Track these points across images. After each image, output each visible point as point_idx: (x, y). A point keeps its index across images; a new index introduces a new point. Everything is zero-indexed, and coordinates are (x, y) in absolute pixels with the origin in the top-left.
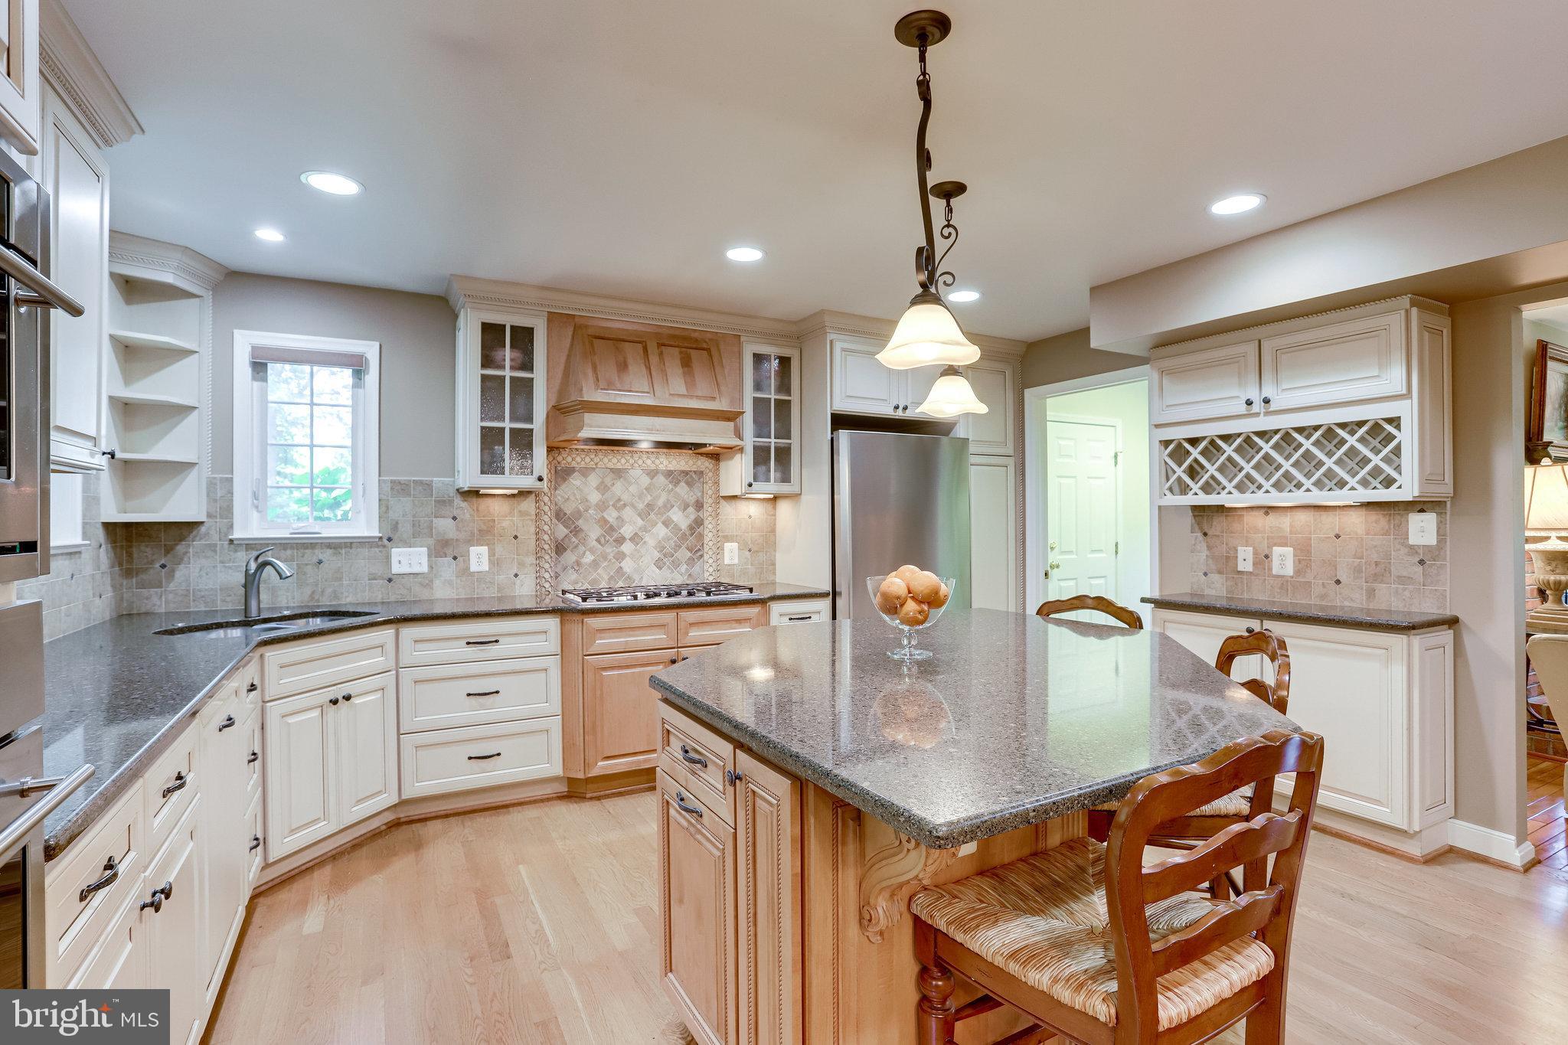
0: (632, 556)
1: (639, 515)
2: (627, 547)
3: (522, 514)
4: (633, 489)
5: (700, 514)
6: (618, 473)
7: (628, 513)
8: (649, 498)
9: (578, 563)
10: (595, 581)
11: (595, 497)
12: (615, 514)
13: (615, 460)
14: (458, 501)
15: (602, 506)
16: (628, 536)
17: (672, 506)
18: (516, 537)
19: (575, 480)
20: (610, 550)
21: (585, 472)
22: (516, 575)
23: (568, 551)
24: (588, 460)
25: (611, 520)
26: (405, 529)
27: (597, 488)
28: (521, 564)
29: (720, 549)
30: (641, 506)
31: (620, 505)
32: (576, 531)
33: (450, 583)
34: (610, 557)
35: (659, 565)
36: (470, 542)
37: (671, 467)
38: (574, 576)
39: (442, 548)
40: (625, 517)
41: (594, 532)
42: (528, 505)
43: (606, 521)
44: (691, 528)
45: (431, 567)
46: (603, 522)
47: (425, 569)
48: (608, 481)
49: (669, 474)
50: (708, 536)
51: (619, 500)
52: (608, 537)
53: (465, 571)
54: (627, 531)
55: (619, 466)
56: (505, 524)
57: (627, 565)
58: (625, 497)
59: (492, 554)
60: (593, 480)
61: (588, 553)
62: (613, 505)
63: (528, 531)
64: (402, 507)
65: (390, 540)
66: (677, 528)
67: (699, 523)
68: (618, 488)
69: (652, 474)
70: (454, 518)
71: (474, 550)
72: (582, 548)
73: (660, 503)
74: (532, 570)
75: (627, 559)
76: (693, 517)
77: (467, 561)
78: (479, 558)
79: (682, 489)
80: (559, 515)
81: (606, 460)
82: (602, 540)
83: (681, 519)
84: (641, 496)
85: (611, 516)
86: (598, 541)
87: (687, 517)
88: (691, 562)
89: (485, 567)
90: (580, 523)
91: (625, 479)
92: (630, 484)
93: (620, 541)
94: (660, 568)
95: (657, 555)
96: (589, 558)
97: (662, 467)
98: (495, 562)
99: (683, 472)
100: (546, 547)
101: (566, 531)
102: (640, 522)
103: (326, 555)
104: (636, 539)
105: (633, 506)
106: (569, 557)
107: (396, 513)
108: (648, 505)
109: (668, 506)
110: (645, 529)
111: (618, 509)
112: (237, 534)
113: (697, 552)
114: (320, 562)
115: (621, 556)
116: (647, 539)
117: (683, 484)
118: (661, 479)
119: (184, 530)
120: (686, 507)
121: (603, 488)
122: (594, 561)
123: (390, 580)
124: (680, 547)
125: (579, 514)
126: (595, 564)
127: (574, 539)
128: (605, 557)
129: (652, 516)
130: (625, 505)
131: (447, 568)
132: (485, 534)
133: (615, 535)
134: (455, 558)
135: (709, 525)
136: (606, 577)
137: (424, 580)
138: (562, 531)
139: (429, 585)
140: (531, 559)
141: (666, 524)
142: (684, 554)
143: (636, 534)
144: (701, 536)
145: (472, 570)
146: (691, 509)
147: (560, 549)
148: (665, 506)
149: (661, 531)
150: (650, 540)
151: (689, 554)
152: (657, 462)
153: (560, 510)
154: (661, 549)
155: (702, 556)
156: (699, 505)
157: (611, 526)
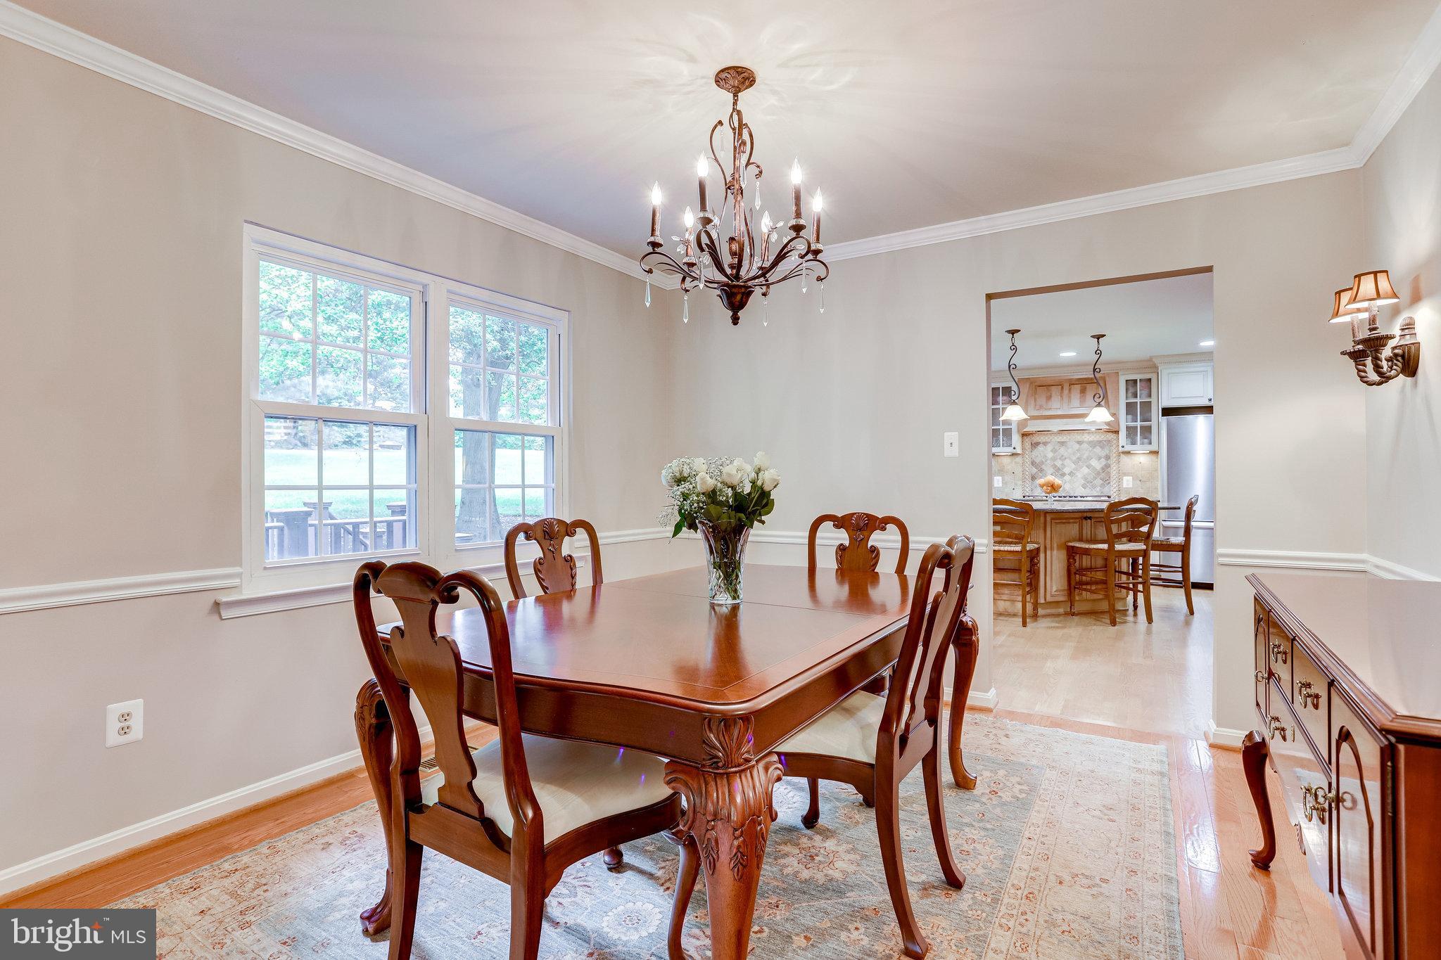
0: (1069, 482)
1: (1073, 463)
2: (1067, 478)
3: (1015, 463)
4: (1070, 450)
5: (1108, 461)
7: (1067, 462)
8: (1079, 454)
11: (1050, 455)
12: (1060, 462)
15: (1054, 459)
16: (1067, 473)
17: (1092, 458)
18: (1013, 472)
19: (1041, 448)
21: (1045, 444)
22: (1014, 489)
23: (1037, 479)
24: (1047, 438)
25: (1058, 465)
27: (1052, 451)
28: (1016, 484)
29: (1120, 480)
30: (1074, 458)
31: (1063, 458)
32: (1041, 470)
35: (1084, 487)
36: (996, 474)
37: (1091, 439)
38: (1040, 489)
40: (1066, 464)
41: (1049, 471)
42: (1019, 459)
43: (1056, 466)
44: (1103, 469)
46: (1055, 466)
48: (1057, 447)
49: (1090, 443)
50: (1114, 473)
51: (1062, 456)
52: (1057, 473)
53: (993, 486)
54: (1067, 470)
55: (1062, 441)
56: (1009, 467)
57: (1067, 486)
58: (1066, 454)
59: (1003, 479)
60: (1049, 447)
62: (1060, 459)
63: (1019, 470)
66: (1094, 469)
67: (1108, 466)
68: (1062, 450)
69: (1080, 443)
71: (996, 478)
73: (1085, 457)
74: (1021, 485)
76: (1104, 463)
77: (993, 482)
78: (999, 480)
79: (1098, 450)
80: (1033, 463)
83: (1098, 465)
84: (1074, 454)
85: (1058, 463)
87: (1101, 463)
88: (1102, 486)
89: (1001, 485)
90: (1043, 467)
91: (1066, 446)
92: (1068, 448)
93: (1063, 475)
95: (1083, 482)
97: (1085, 439)
98: (1004, 483)
99: (1098, 441)
100: (1027, 477)
101: (1036, 470)
102: (1074, 466)
104: (1071, 474)
105: (1070, 459)
106: (1037, 481)
108: (1078, 458)
109: (1089, 458)
110: (1076, 469)
111: (1063, 460)
113: (1107, 481)
116: (1077, 474)
117: (1098, 447)
118: (1085, 445)
120: (1100, 458)
121: (1054, 451)
124: (1096, 478)
125: (1042, 463)
127: (1040, 474)
129: (1080, 463)
130: (1065, 458)
132: (1001, 471)
133: (1061, 472)
135: (1114, 467)
138: (1034, 470)
140: (1020, 482)
141: (1088, 467)
142: (1098, 482)
143: (1072, 472)
144: (1109, 473)
145: (995, 486)
146: (1102, 459)
147: (1033, 477)
149: (1085, 470)
150: (1079, 475)
151: (1102, 482)
152: (1083, 437)
153: (1034, 461)
154: (1086, 479)
155: (1109, 483)
156: (1107, 458)
157: (1059, 468)
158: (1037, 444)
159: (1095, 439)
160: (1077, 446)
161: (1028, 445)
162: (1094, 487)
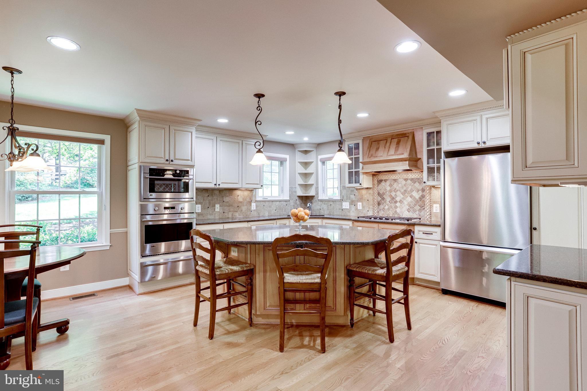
0: (400, 207)
1: (402, 194)
2: (398, 204)
3: (370, 194)
4: (400, 185)
5: (424, 193)
6: (395, 180)
7: (398, 193)
8: (405, 188)
9: (384, 208)
10: (388, 214)
11: (388, 188)
12: (394, 194)
13: (394, 176)
14: (355, 190)
15: (390, 191)
16: (398, 201)
17: (413, 191)
18: (368, 200)
19: (383, 183)
20: (393, 205)
21: (386, 181)
22: (368, 211)
23: (381, 205)
24: (386, 177)
25: (393, 195)
26: (345, 198)
27: (389, 186)
28: (369, 208)
29: (431, 207)
30: (402, 191)
31: (396, 191)
32: (383, 199)
33: (353, 211)
34: (393, 207)
35: (409, 211)
36: (358, 201)
37: (413, 177)
38: (383, 212)
39: (353, 203)
40: (397, 194)
41: (388, 199)
42: (371, 191)
43: (392, 196)
44: (420, 198)
45: (350, 207)
46: (391, 196)
47: (348, 208)
48: (392, 183)
49: (412, 180)
50: (427, 202)
51: (396, 189)
52: (392, 201)
53: (357, 209)
54: (398, 199)
55: (396, 178)
56: (365, 196)
57: (398, 210)
58: (397, 188)
59: (362, 205)
60: (388, 183)
61: (386, 205)
62: (394, 191)
63: (371, 198)
64: (344, 192)
65: (342, 200)
66: (415, 198)
67: (423, 196)
68: (395, 185)
69: (406, 180)
70: (355, 195)
71: (359, 203)
72: (385, 204)
73: (409, 190)
74: (372, 210)
75: (398, 208)
76: (421, 194)
77: (357, 206)
78: (360, 205)
79: (417, 185)
80: (379, 194)
81: (392, 177)
82: (391, 202)
83: (417, 195)
84: (402, 188)
85: (393, 194)
86: (389, 202)
87: (419, 194)
88: (420, 210)
89: (361, 208)
90: (384, 196)
91: (397, 182)
92: (399, 184)
93: (396, 202)
94: (409, 212)
95: (408, 207)
96: (387, 207)
97: (410, 177)
98: (363, 207)
99: (417, 178)
100: (375, 203)
101: (380, 199)
102: (402, 196)
103: (332, 203)
104: (401, 202)
105: (400, 191)
106: (381, 207)
107: (343, 194)
108: (405, 190)
109: (412, 191)
110: (403, 198)
112: (319, 198)
113: (422, 207)
114: (331, 205)
115: (396, 207)
116: (404, 202)
117: (417, 183)
118: (409, 182)
119: (313, 197)
120: (418, 191)
121: (391, 185)
122: (388, 208)
123: (342, 210)
124: (416, 205)
125: (384, 194)
126: (389, 209)
127: (383, 201)
128: (391, 207)
129: (406, 194)
130: (397, 191)
131: (353, 208)
132: (361, 199)
133: (394, 200)
134: (355, 205)
135: (427, 197)
136: (392, 213)
137: (349, 210)
138: (379, 199)
139: (349, 212)
140: (371, 207)
141: (411, 197)
142: (417, 207)
143: (401, 200)
144: (424, 201)
145: (358, 209)
146: (420, 192)
147: (379, 204)
148: (411, 191)
149: (409, 199)
150: (406, 202)
151: (419, 208)
152: (408, 176)
153: (379, 192)
154: (409, 205)
155: (424, 209)
156: (423, 190)
157: (393, 197)
158: (381, 181)
159: (416, 177)
160: (404, 182)
161: (376, 182)
162: (415, 211)
